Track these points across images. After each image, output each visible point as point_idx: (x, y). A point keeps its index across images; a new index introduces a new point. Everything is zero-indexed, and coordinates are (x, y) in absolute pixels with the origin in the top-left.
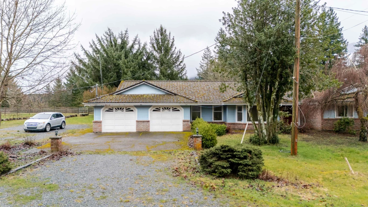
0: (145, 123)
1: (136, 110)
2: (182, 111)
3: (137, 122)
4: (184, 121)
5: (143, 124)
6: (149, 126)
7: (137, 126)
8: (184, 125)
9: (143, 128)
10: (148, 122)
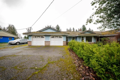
0: (48, 42)
1: (45, 37)
2: (63, 37)
3: (45, 42)
4: (64, 42)
5: (47, 42)
6: (50, 43)
7: (45, 43)
8: (63, 43)
9: (47, 44)
10: (49, 42)
